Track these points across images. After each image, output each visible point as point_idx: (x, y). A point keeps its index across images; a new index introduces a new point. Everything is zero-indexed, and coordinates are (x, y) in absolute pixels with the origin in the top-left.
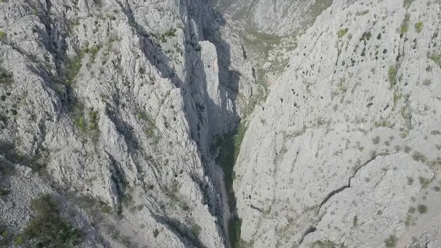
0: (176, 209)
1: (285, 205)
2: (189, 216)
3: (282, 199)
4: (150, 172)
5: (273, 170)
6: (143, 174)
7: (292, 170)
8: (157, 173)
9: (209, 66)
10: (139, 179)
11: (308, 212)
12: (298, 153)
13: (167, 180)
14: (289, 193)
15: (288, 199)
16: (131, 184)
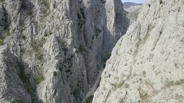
0: (31, 56)
1: (139, 77)
2: (40, 65)
3: (138, 73)
4: (29, 29)
5: (134, 50)
6: (23, 28)
7: (154, 49)
8: (34, 31)
9: (109, 12)
10: (18, 29)
11: (172, 88)
12: (161, 33)
13: (39, 37)
14: (147, 66)
15: (144, 73)
16: (11, 31)
